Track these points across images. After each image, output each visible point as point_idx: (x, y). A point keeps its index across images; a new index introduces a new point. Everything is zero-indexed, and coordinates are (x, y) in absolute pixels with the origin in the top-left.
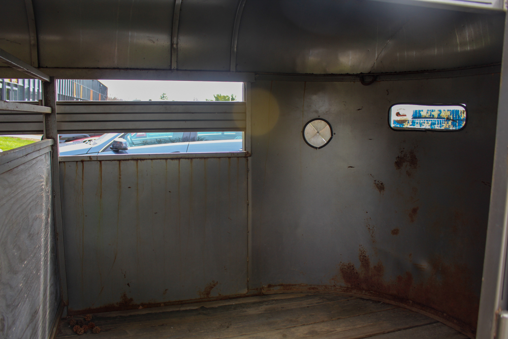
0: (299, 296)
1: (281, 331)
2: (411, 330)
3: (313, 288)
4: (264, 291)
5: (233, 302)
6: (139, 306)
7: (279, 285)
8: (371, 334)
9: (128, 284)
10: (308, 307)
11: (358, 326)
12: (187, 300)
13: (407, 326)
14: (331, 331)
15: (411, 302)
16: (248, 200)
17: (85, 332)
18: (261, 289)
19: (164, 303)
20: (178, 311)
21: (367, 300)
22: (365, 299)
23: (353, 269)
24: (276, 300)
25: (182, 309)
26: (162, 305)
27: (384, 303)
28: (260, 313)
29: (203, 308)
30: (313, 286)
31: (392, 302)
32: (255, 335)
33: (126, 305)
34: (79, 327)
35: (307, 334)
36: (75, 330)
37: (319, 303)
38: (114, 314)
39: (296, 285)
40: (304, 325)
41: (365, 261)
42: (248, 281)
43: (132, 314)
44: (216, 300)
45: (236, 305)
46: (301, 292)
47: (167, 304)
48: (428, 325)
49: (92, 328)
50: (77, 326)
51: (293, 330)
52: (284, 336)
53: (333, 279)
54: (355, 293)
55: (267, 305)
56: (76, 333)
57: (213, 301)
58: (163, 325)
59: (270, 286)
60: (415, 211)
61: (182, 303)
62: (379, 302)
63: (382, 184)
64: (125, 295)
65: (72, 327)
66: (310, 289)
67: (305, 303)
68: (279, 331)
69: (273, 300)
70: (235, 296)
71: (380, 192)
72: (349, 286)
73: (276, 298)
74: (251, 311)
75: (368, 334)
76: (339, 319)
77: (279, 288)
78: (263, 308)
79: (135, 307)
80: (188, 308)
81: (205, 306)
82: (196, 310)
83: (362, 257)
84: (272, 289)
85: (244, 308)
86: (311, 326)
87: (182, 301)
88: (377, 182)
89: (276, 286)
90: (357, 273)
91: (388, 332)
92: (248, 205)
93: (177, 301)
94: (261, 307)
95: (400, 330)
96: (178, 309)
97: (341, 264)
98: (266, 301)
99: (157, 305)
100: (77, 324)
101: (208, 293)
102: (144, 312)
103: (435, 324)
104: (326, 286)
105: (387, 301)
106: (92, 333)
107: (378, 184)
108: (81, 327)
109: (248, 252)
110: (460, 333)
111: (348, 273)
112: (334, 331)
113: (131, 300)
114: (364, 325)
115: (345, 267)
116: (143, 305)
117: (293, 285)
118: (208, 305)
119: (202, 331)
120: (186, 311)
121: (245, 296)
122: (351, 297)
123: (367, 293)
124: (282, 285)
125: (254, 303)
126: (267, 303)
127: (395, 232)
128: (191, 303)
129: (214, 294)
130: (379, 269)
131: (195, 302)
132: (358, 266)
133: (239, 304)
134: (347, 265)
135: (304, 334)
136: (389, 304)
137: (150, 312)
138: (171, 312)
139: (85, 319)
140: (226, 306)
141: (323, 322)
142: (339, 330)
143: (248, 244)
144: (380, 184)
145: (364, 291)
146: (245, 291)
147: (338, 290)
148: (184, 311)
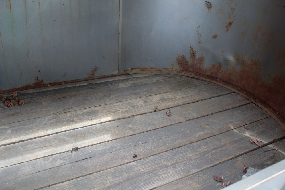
0: (151, 75)
1: (143, 98)
2: (220, 97)
3: (159, 70)
4: (128, 72)
5: (109, 80)
6: (48, 85)
7: (138, 68)
8: (198, 100)
9: (39, 71)
10: (157, 82)
11: (190, 95)
12: (80, 79)
13: (218, 95)
14: (174, 98)
15: (219, 80)
16: (119, 11)
17: (14, 105)
18: (126, 71)
19: (65, 82)
20: (75, 87)
21: (192, 78)
22: (191, 77)
23: (185, 59)
24: (137, 78)
25: (77, 85)
26: (63, 83)
27: (202, 80)
28: (128, 86)
29: (90, 84)
30: (159, 69)
31: (207, 80)
32: (127, 102)
33: (39, 84)
34: (9, 102)
35: (159, 100)
36: (6, 104)
37: (163, 79)
38: (31, 91)
39: (148, 68)
40: (157, 94)
41: (193, 54)
42: (118, 66)
43: (44, 90)
44: (99, 79)
45: (112, 81)
46: (152, 73)
47: (67, 83)
48: (229, 94)
49: (18, 102)
50: (7, 101)
51: (150, 97)
52: (146, 102)
53: (171, 65)
54: (185, 73)
55: (131, 81)
56: (7, 106)
57: (96, 79)
58: (66, 97)
59: (132, 69)
60: (230, 24)
61: (76, 81)
62: (199, 79)
63: (210, 4)
64: (37, 78)
65: (4, 102)
66: (157, 70)
67: (155, 80)
68: (142, 99)
69: (134, 78)
70: (110, 76)
71: (209, 9)
72: (182, 69)
73: (136, 76)
74: (122, 85)
75: (196, 100)
76: (177, 90)
77: (138, 70)
78: (129, 83)
79: (46, 86)
80: (81, 85)
81: (92, 83)
82: (86, 85)
83: (191, 52)
84: (133, 70)
85: (117, 83)
86: (161, 95)
87: (76, 80)
88: (207, 3)
89: (136, 68)
90: (187, 61)
91: (207, 99)
92: (119, 15)
93: (73, 80)
94: (128, 82)
95: (214, 97)
96: (74, 86)
97: (178, 55)
98: (130, 79)
99: (60, 84)
100: (7, 99)
101: (93, 75)
102: (52, 88)
103: (233, 94)
104: (167, 69)
105: (204, 79)
106: (19, 105)
107: (208, 4)
108: (10, 101)
109: (119, 47)
110: (247, 99)
111: (182, 62)
112: (175, 98)
113: (42, 81)
114: (193, 94)
115: (180, 57)
116: (50, 84)
117: (146, 68)
118: (94, 82)
119: (93, 100)
120: (80, 87)
121: (117, 76)
122: (183, 76)
123: (192, 74)
124: (140, 68)
125: (123, 80)
126: (131, 80)
127: (215, 37)
128: (83, 81)
129: (97, 75)
130: (201, 59)
131: (85, 81)
132: (188, 58)
133: (114, 81)
134: (182, 56)
135: (158, 100)
136: (205, 81)
137: (56, 88)
138: (70, 87)
139: (12, 96)
140: (105, 82)
141: (168, 92)
142: (178, 97)
143: (119, 42)
144: (209, 4)
145: (190, 73)
146: (116, 72)
147: (174, 71)
148: (78, 87)
